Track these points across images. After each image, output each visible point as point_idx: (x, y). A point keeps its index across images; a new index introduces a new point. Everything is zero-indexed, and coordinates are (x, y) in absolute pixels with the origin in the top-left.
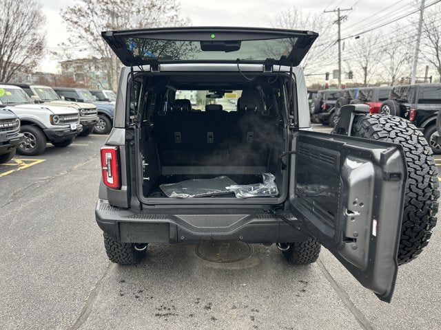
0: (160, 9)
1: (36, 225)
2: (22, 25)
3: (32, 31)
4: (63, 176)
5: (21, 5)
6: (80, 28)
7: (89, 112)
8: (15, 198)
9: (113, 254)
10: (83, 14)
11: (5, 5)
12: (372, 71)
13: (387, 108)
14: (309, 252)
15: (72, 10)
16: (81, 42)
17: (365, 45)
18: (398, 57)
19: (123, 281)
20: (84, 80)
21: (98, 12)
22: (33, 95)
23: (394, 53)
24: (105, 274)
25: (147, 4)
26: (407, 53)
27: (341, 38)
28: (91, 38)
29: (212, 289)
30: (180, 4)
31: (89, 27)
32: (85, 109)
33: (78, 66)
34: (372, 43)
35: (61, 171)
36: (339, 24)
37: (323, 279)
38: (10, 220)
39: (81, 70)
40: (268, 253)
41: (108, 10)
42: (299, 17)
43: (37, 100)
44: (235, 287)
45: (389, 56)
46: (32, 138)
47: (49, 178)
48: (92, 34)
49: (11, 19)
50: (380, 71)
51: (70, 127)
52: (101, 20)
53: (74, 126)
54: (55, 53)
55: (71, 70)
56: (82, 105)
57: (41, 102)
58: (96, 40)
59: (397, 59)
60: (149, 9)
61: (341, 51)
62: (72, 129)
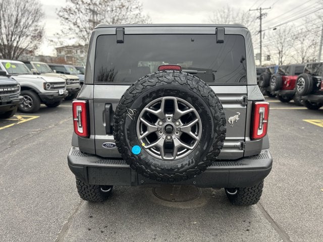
0: (127, 8)
1: (25, 167)
2: (28, 18)
3: (35, 23)
4: (51, 128)
5: (27, 5)
6: (70, 22)
7: (73, 82)
8: (12, 145)
9: (84, 193)
10: (73, 12)
11: (16, 4)
12: (287, 53)
13: (303, 79)
14: (252, 196)
15: (64, 9)
16: (70, 33)
17: (281, 35)
18: (307, 43)
19: (91, 217)
20: (72, 61)
21: (83, 11)
22: (33, 68)
23: (304, 40)
24: (77, 210)
25: (118, 5)
26: (314, 40)
27: (262, 30)
28: (77, 30)
29: (167, 226)
30: (142, 5)
31: (76, 22)
32: (71, 80)
33: (68, 51)
34: (287, 33)
35: (50, 125)
36: (261, 19)
37: (264, 220)
38: (5, 162)
39: (70, 54)
40: (214, 195)
41: (90, 9)
42: (231, 13)
43: (35, 72)
44: (187, 225)
45: (300, 42)
46: (30, 100)
47: (40, 130)
48: (78, 27)
49: (20, 15)
50: (292, 54)
51: (58, 92)
52: (85, 17)
53: (61, 92)
54: (52, 41)
55: (63, 53)
56: (69, 77)
57: (39, 74)
58: (81, 31)
59: (306, 44)
60: (120, 8)
61: (262, 39)
62: (60, 93)
